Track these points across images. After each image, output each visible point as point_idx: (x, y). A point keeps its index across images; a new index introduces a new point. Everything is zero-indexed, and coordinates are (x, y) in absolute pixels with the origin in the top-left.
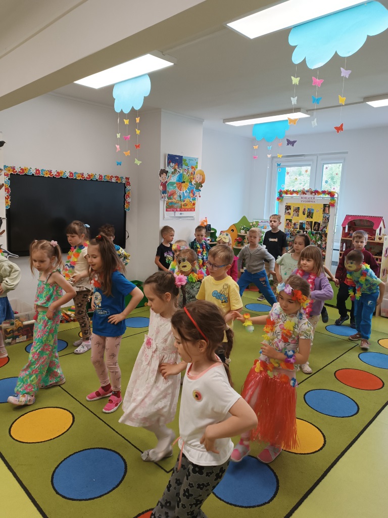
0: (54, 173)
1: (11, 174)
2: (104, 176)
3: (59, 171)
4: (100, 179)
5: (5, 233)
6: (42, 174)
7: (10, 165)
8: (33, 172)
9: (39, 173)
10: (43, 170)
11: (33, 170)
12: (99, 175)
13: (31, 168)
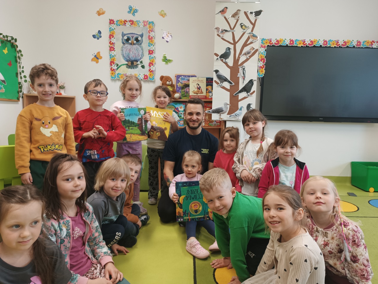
0: (308, 42)
1: (268, 46)
2: (363, 42)
3: (313, 40)
4: (357, 45)
5: (255, 93)
6: (296, 44)
7: (267, 37)
8: (287, 42)
9: (293, 43)
10: (297, 40)
11: (287, 41)
12: (357, 41)
13: (285, 39)
